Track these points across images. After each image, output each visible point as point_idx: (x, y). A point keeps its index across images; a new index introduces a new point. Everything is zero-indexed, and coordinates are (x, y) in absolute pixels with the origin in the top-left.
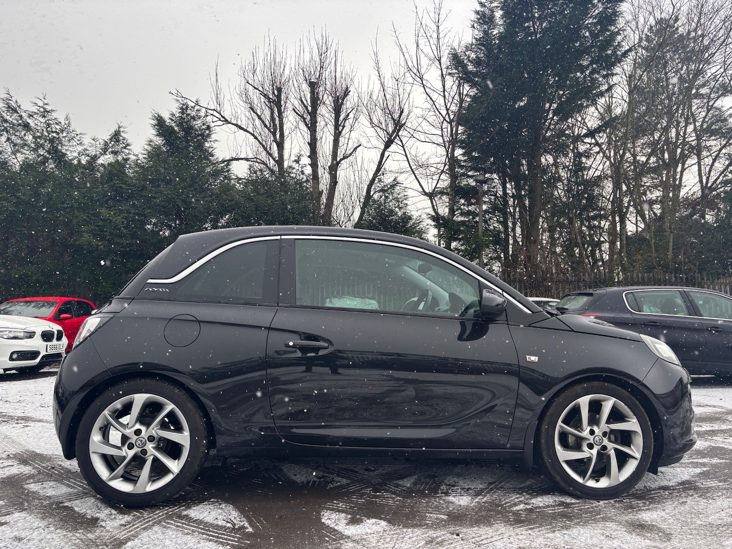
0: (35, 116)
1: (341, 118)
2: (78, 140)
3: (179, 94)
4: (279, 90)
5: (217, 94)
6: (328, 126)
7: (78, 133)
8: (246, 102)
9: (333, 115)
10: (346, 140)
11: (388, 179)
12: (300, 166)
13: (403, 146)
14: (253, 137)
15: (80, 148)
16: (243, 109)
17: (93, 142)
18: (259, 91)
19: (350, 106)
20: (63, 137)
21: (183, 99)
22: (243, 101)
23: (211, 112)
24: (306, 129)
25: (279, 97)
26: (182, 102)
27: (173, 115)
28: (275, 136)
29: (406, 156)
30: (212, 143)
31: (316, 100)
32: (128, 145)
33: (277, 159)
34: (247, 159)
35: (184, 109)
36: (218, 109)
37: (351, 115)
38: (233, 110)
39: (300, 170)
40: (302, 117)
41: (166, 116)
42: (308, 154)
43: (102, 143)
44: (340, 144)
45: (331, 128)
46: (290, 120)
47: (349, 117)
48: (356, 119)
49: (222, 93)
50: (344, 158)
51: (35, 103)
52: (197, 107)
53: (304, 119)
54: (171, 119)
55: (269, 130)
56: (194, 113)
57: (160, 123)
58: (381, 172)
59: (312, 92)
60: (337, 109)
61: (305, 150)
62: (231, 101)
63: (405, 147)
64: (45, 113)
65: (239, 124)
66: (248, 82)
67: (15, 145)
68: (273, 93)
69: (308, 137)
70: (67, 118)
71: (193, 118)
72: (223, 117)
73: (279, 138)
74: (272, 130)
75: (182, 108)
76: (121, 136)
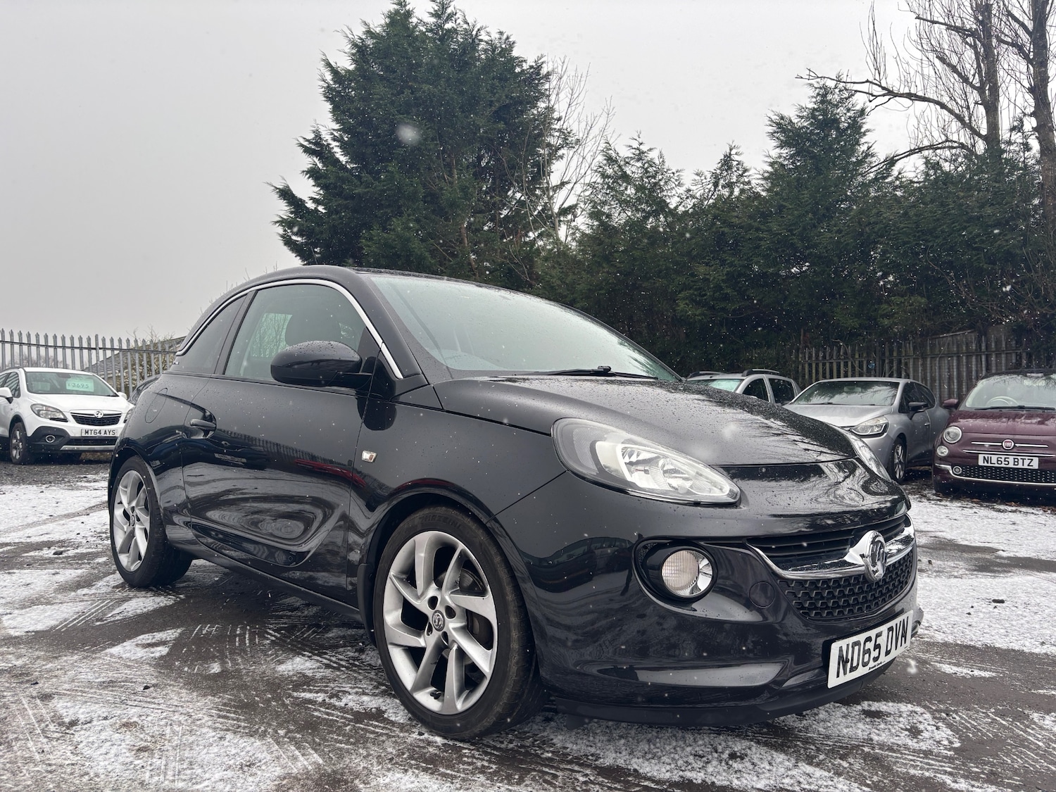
0: (632, 162)
2: (676, 180)
3: (812, 74)
4: (987, 9)
5: (875, 54)
7: (674, 171)
12: (1024, 135)
14: (938, 107)
15: (681, 190)
17: (697, 178)
18: (942, 24)
20: (660, 180)
21: (819, 80)
24: (1025, 65)
25: (986, 21)
26: (817, 86)
27: (802, 109)
28: (982, 93)
32: (745, 171)
33: (986, 135)
34: (933, 147)
35: (822, 95)
38: (903, 71)
39: (1024, 143)
40: (1016, 45)
41: (792, 114)
42: (1033, 110)
43: (709, 176)
49: (884, 50)
51: (630, 146)
52: (840, 86)
53: (1020, 48)
54: (800, 116)
56: (836, 96)
57: (783, 128)
64: (640, 156)
65: (913, 91)
66: (919, 17)
69: (1028, 80)
70: (660, 156)
72: (884, 88)
73: (990, 95)
74: (978, 85)
75: (819, 95)
76: (734, 160)
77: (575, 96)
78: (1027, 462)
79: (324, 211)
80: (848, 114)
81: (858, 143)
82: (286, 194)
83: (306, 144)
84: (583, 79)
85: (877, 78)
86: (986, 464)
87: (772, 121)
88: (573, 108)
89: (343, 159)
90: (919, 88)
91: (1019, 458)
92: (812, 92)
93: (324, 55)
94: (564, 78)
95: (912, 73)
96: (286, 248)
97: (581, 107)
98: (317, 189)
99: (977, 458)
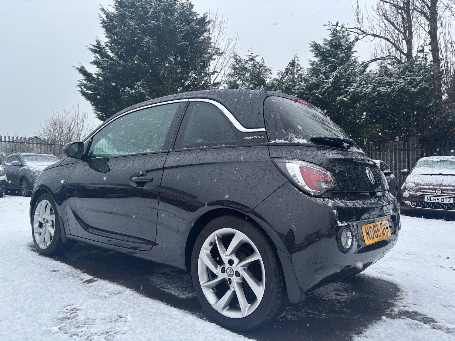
0: (248, 62)
2: (269, 71)
3: (330, 24)
7: (268, 67)
8: (382, 15)
14: (386, 41)
16: (378, 21)
20: (262, 70)
21: (333, 27)
22: (379, 15)
24: (427, 22)
26: (332, 29)
27: (325, 40)
28: (405, 35)
32: (301, 68)
33: (407, 54)
38: (370, 24)
40: (423, 13)
41: (321, 43)
42: (429, 42)
43: (284, 70)
51: (247, 55)
52: (343, 30)
53: (425, 14)
54: (324, 43)
55: (401, 32)
56: (341, 34)
57: (317, 48)
62: (368, 18)
64: (252, 59)
65: (375, 33)
69: (428, 28)
71: (340, 38)
72: (362, 31)
73: (408, 36)
74: (403, 31)
75: (333, 33)
76: (296, 63)
77: (222, 30)
78: (448, 200)
79: (102, 79)
80: (347, 43)
81: (350, 56)
82: (82, 71)
83: (93, 48)
84: (225, 22)
85: (359, 27)
86: (428, 201)
87: (312, 45)
88: (221, 35)
89: (111, 55)
90: (378, 32)
91: (444, 198)
92: (330, 32)
93: (101, 6)
94: (216, 22)
95: (375, 24)
96: (82, 96)
97: (224, 35)
98: (98, 69)
99: (424, 198)
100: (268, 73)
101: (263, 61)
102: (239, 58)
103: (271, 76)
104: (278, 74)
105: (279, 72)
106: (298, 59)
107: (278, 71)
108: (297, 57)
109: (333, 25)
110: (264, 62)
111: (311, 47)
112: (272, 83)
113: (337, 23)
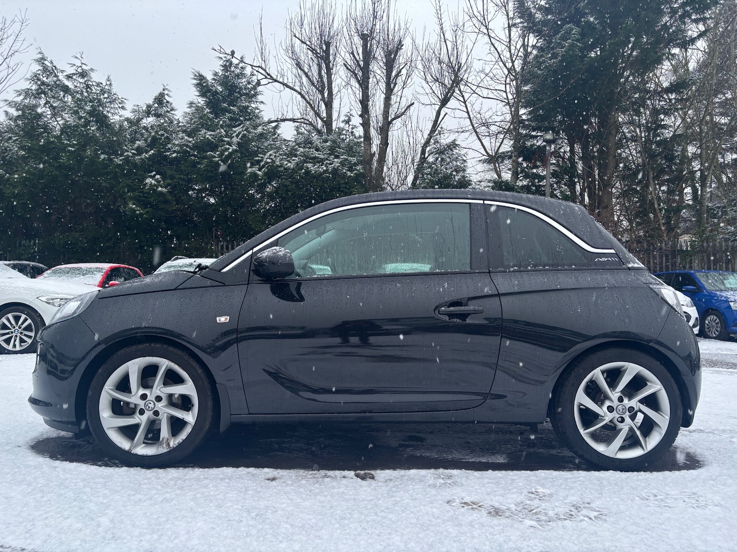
0: (74, 77)
1: (394, 74)
3: (222, 50)
4: (328, 44)
5: (262, 49)
6: (380, 83)
8: (293, 59)
9: (385, 71)
10: (399, 99)
11: (445, 140)
12: (351, 127)
13: (465, 102)
14: (299, 96)
16: (290, 66)
18: (307, 45)
19: (403, 61)
20: (104, 98)
21: (226, 55)
22: (290, 58)
23: (257, 69)
24: (357, 86)
25: (327, 52)
26: (225, 59)
27: (216, 74)
28: (323, 95)
29: (468, 112)
30: (258, 103)
31: (368, 55)
32: (172, 109)
33: (325, 119)
34: (293, 120)
35: (227, 66)
36: (263, 66)
37: (404, 72)
38: (279, 66)
39: (350, 131)
40: (354, 72)
41: (209, 77)
42: (360, 113)
43: (145, 106)
44: (392, 102)
45: (383, 86)
46: (340, 76)
47: (401, 74)
48: (408, 76)
49: (267, 48)
50: (397, 117)
51: (73, 64)
52: (241, 65)
53: (356, 75)
54: (214, 79)
55: (317, 89)
56: (238, 71)
58: (437, 132)
59: (365, 46)
60: (390, 64)
61: (357, 109)
62: (277, 57)
63: (467, 103)
65: (286, 82)
66: (295, 36)
67: (54, 108)
68: (321, 48)
69: (359, 94)
70: (108, 80)
71: (238, 76)
72: (268, 74)
73: (328, 98)
74: (320, 89)
75: (225, 65)
76: (165, 99)
87: (195, 76)
92: (221, 62)
100: (116, 106)
101: (108, 83)
102: (49, 65)
103: (122, 112)
104: (134, 111)
105: (135, 108)
106: (170, 93)
107: (134, 106)
108: (167, 89)
109: (226, 54)
110: (110, 85)
111: (195, 79)
112: (121, 126)
113: (233, 53)
